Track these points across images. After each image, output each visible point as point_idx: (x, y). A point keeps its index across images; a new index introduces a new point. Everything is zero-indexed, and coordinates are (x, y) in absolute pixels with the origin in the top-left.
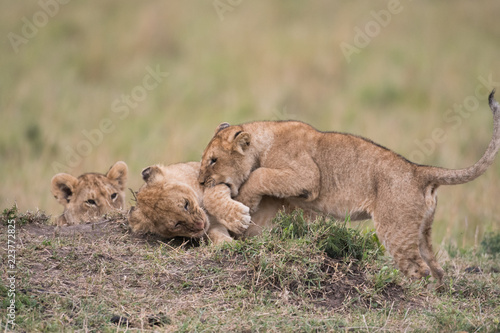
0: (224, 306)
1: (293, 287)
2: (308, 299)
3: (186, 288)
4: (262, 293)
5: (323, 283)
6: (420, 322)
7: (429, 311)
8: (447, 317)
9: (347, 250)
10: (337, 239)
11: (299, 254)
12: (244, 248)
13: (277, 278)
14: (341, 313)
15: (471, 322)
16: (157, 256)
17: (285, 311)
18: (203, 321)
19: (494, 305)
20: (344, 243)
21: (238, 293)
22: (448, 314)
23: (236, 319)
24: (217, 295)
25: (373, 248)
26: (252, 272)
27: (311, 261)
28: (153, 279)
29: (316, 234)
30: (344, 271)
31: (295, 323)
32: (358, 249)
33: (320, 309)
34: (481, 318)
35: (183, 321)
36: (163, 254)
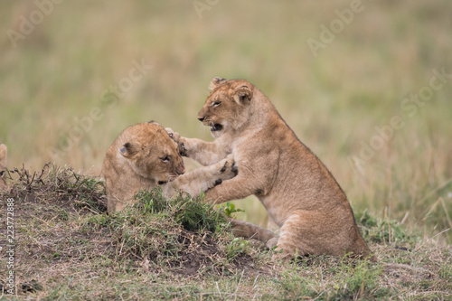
0: (91, 273)
1: (153, 257)
2: (166, 267)
3: (56, 258)
4: (125, 263)
5: (180, 253)
6: (268, 288)
7: (276, 278)
8: (291, 284)
9: (201, 223)
10: (193, 214)
11: (158, 226)
12: (109, 221)
13: (138, 249)
14: (196, 280)
15: (313, 288)
16: (30, 228)
17: (145, 278)
18: (72, 288)
19: (334, 273)
20: (199, 217)
21: (103, 262)
22: (294, 280)
23: (101, 286)
24: (84, 264)
25: (225, 222)
26: (116, 243)
27: (168, 233)
28: (26, 250)
29: (174, 209)
30: (199, 242)
31: (155, 289)
32: (211, 222)
33: (177, 276)
34: (323, 285)
35: (53, 288)
36: (35, 227)
